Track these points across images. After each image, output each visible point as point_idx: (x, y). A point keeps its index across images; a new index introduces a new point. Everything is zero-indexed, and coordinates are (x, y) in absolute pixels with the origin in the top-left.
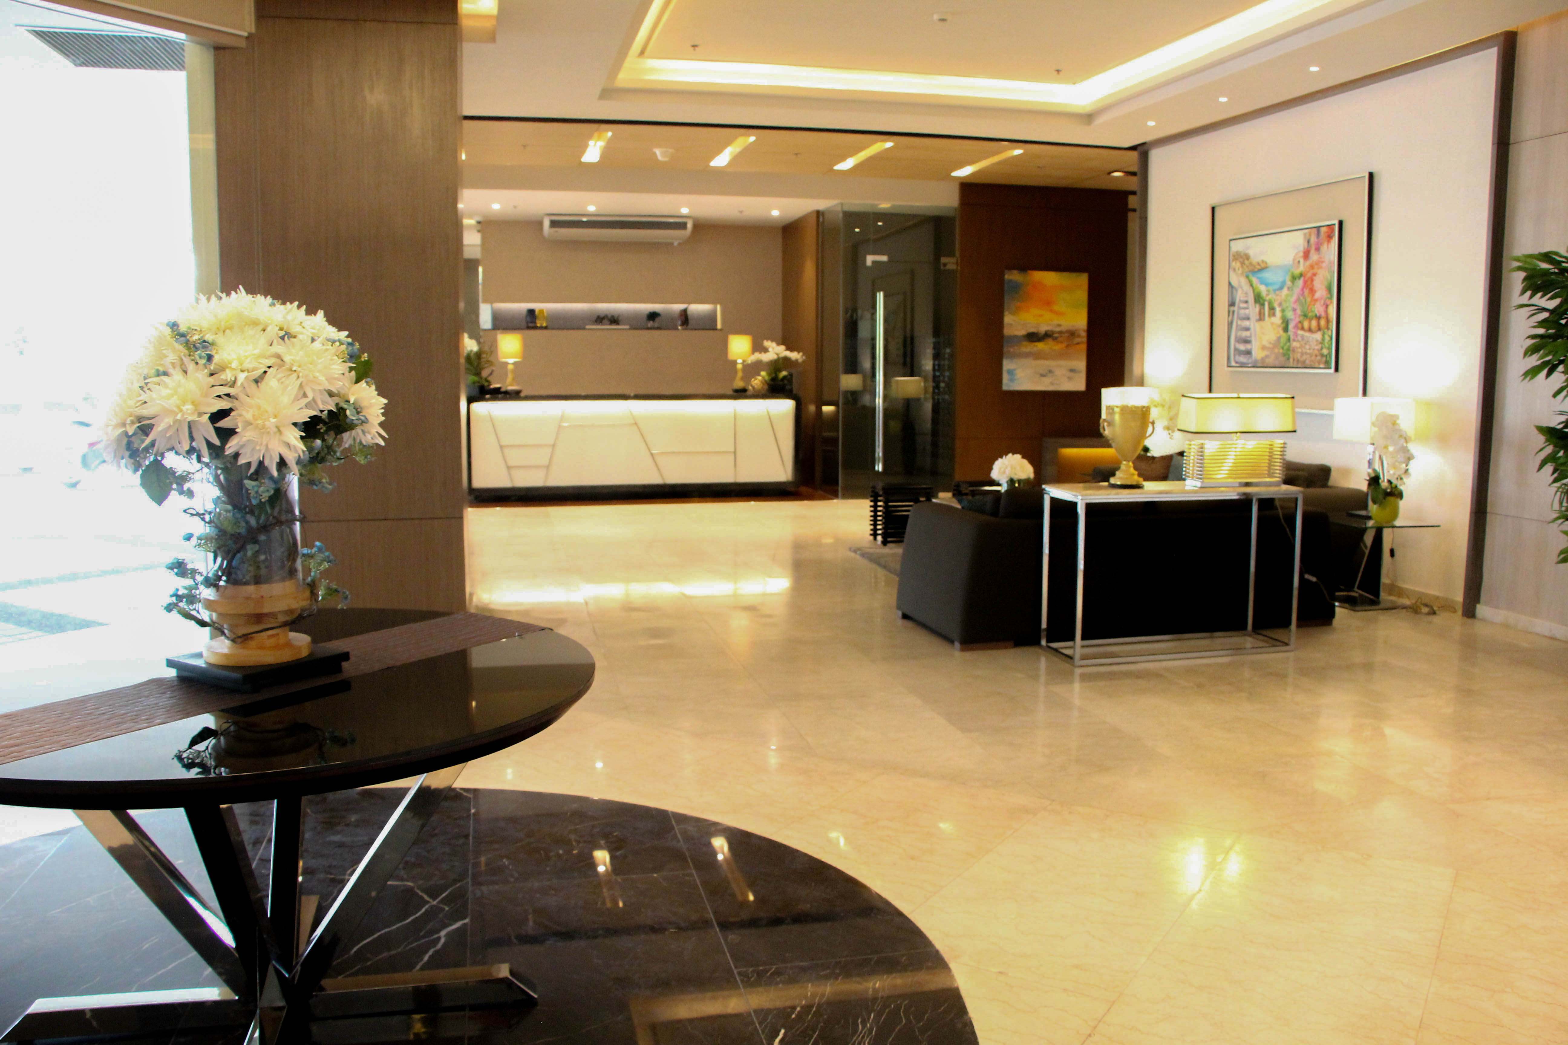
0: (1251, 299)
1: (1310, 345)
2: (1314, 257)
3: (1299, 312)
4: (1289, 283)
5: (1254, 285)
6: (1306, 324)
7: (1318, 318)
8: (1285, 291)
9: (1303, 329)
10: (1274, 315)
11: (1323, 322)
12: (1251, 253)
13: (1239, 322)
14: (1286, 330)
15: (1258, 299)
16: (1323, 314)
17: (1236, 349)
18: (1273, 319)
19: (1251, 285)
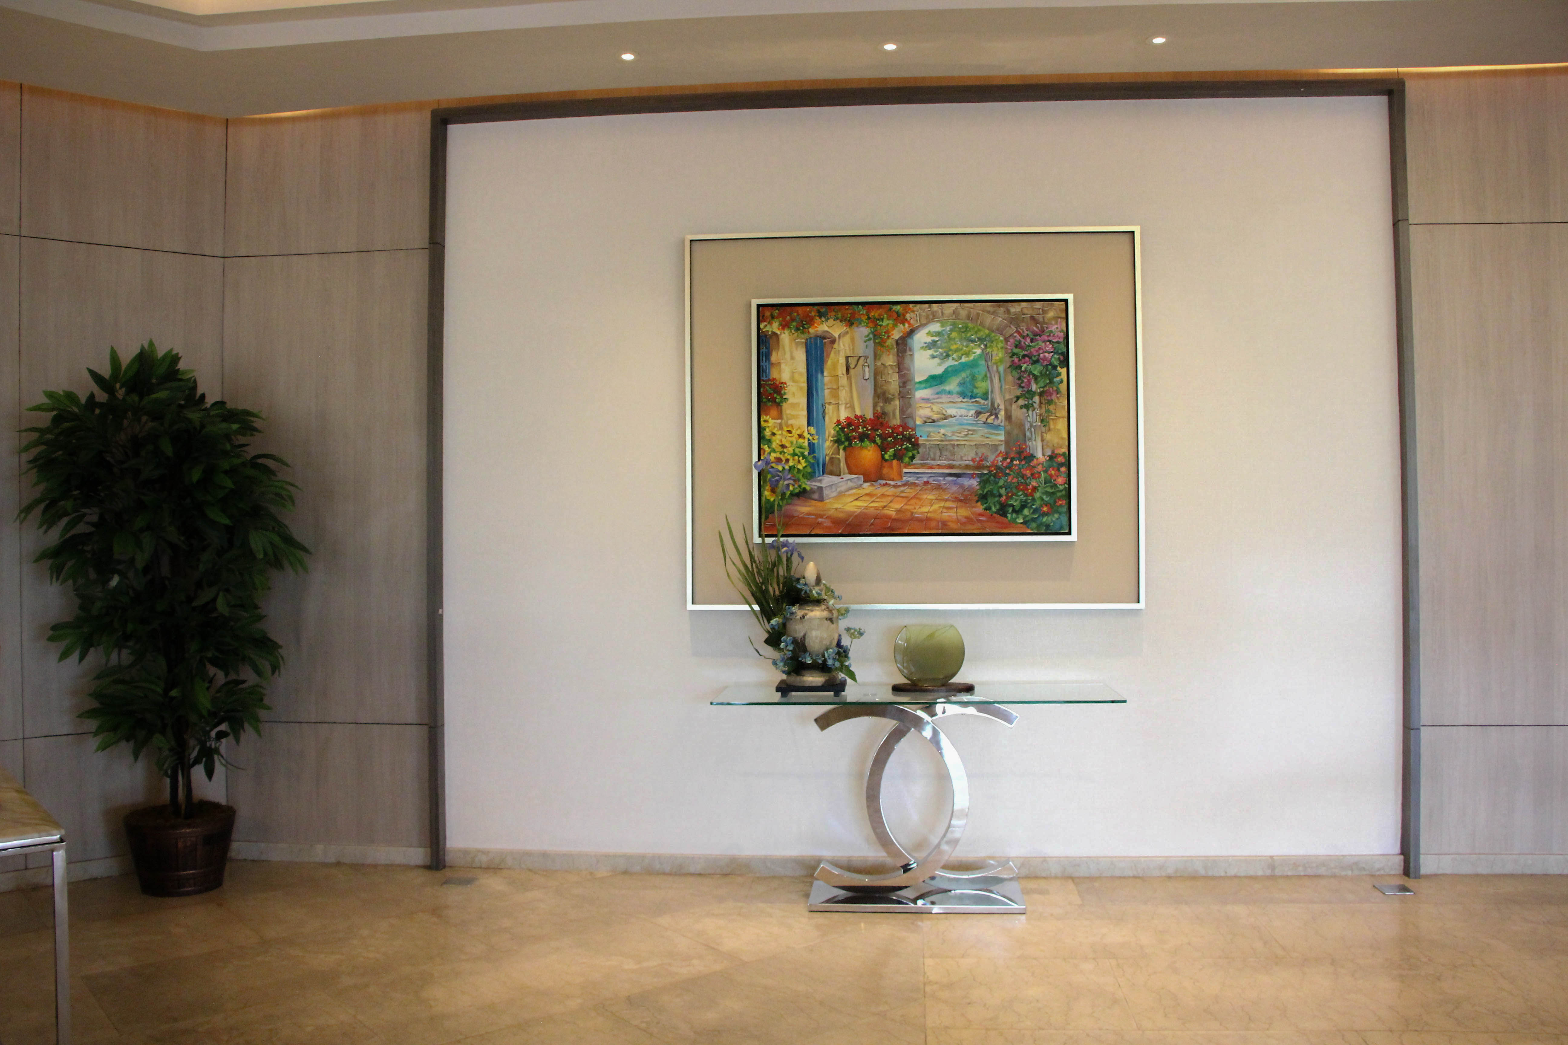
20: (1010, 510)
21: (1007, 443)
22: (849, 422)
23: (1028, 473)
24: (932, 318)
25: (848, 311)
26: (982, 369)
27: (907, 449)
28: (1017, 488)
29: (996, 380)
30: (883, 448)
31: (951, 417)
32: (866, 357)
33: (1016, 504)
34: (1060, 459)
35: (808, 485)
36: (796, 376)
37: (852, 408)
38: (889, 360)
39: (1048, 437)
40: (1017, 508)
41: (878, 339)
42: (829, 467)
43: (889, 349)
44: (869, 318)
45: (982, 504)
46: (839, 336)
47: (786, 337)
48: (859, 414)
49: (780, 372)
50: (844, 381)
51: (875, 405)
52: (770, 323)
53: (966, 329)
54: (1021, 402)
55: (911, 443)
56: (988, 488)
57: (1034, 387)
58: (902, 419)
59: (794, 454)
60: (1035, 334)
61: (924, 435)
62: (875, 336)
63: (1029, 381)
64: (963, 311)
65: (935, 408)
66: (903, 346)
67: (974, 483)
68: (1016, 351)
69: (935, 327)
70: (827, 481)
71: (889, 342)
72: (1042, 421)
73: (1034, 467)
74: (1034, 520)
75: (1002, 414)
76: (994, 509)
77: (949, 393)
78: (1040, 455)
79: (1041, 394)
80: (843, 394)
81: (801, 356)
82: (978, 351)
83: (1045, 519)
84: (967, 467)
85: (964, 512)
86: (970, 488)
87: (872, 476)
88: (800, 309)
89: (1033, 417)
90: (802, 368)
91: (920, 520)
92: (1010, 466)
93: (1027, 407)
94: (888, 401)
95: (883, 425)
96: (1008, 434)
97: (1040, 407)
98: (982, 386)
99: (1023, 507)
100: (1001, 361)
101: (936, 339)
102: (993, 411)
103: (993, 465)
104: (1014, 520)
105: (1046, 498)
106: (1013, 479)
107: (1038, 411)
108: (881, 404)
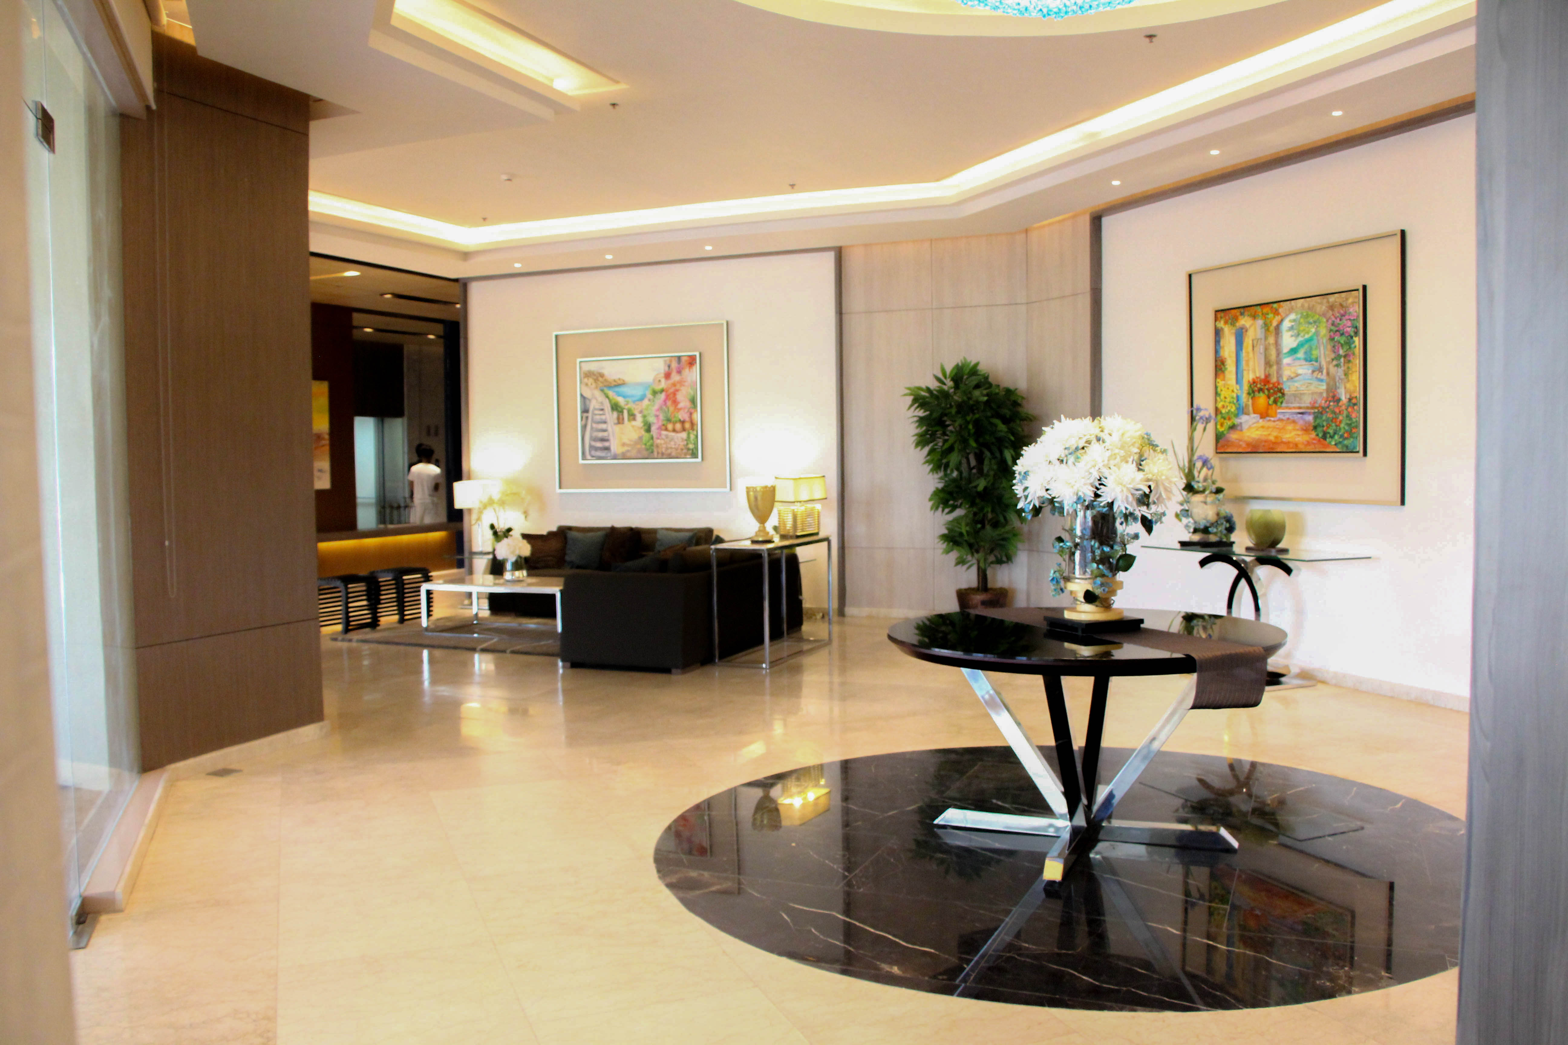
0: (607, 406)
1: (675, 442)
2: (675, 377)
3: (662, 417)
4: (650, 396)
5: (611, 397)
6: (670, 427)
7: (683, 422)
8: (646, 402)
9: (666, 429)
10: (634, 419)
11: (687, 425)
12: (606, 372)
13: (594, 425)
14: (648, 430)
15: (615, 407)
16: (687, 419)
17: (591, 447)
18: (634, 423)
19: (607, 397)
20: (1329, 436)
21: (1327, 390)
22: (1254, 381)
23: (1337, 411)
24: (1291, 310)
25: (1253, 310)
26: (1315, 342)
27: (1279, 397)
28: (1332, 421)
29: (1322, 348)
30: (1269, 397)
31: (1300, 375)
32: (1261, 339)
33: (1331, 431)
34: (1354, 401)
35: (1236, 421)
36: (1231, 354)
37: (1254, 372)
38: (1271, 340)
39: (1348, 385)
40: (1332, 434)
41: (1266, 326)
42: (1245, 410)
43: (1272, 333)
44: (1263, 314)
45: (1315, 432)
46: (1250, 327)
47: (1227, 330)
48: (1258, 375)
49: (1224, 352)
50: (1251, 355)
51: (1265, 370)
52: (1220, 322)
53: (1307, 316)
54: (1335, 363)
55: (1281, 393)
56: (1318, 421)
57: (1341, 352)
58: (1278, 378)
59: (1230, 403)
60: (1343, 315)
61: (1289, 388)
62: (1265, 324)
63: (1338, 348)
64: (1306, 303)
65: (1293, 369)
66: (1278, 330)
67: (1310, 418)
68: (1333, 328)
69: (1293, 316)
70: (1244, 418)
71: (1272, 328)
72: (1345, 375)
73: (1341, 406)
74: (1340, 442)
75: (1325, 371)
76: (1320, 436)
77: (1299, 359)
78: (1344, 398)
79: (1345, 356)
80: (1251, 363)
81: (1233, 341)
82: (1313, 330)
83: (1346, 442)
84: (1308, 408)
85: (1307, 438)
86: (1309, 421)
87: (1264, 415)
88: (1232, 311)
89: (1340, 372)
90: (1234, 349)
91: (1285, 444)
92: (1328, 407)
93: (1337, 366)
94: (1271, 366)
95: (1269, 382)
96: (1328, 384)
97: (1344, 365)
98: (1315, 353)
99: (1335, 433)
100: (1325, 335)
101: (1293, 324)
102: (1320, 370)
103: (1320, 406)
104: (1330, 442)
105: (1347, 428)
106: (1330, 416)
107: (1342, 368)
108: (1268, 369)
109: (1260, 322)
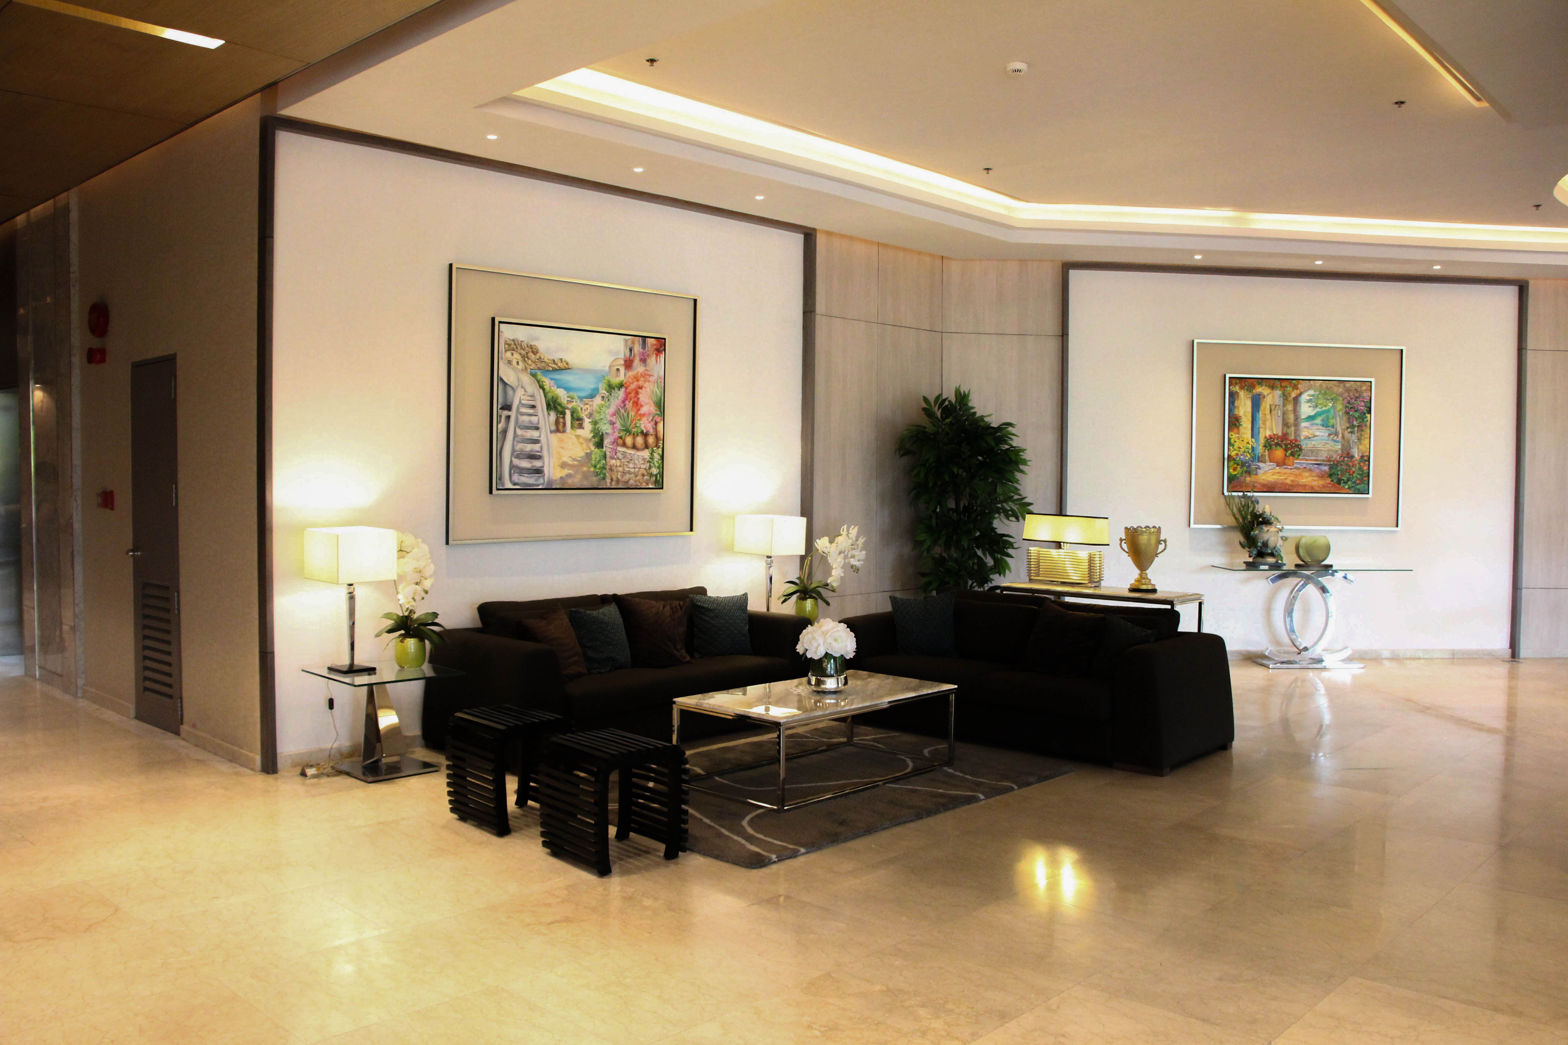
0: (541, 403)
1: (635, 464)
2: (639, 368)
3: (618, 425)
4: (603, 392)
5: (547, 387)
6: (629, 440)
7: (645, 435)
8: (598, 401)
9: (624, 445)
10: (581, 426)
11: (651, 440)
12: (541, 346)
13: (519, 432)
14: (600, 445)
15: (553, 405)
16: (651, 431)
17: (512, 466)
18: (579, 432)
19: (542, 387)
20: (1342, 482)
21: (1342, 449)
22: (1271, 437)
23: (1351, 464)
24: (1310, 388)
25: (1272, 382)
26: (1332, 413)
27: (1297, 451)
28: (1346, 471)
29: (1338, 418)
30: (1286, 450)
31: (1317, 436)
32: (1279, 406)
33: (1345, 478)
34: (1366, 458)
35: (1251, 467)
36: (1247, 414)
37: (1272, 430)
38: (1290, 407)
39: (1361, 447)
40: (1345, 481)
41: (1285, 397)
42: (1261, 459)
43: (1290, 402)
44: (1281, 386)
45: (1330, 478)
46: (1267, 395)
47: (1242, 394)
48: (1275, 433)
49: (1239, 411)
50: (1268, 417)
51: (1283, 429)
52: (1235, 387)
53: (1325, 394)
54: (1349, 430)
55: (1298, 448)
56: (1333, 471)
57: (1355, 423)
58: (1295, 437)
59: (1245, 452)
60: (1357, 397)
61: (1304, 444)
62: (1283, 395)
63: (1353, 420)
64: (1324, 384)
65: (1310, 431)
66: (1296, 400)
67: (1326, 468)
68: (1348, 405)
69: (1311, 392)
70: (1259, 465)
71: (1290, 399)
72: (1358, 439)
73: (1354, 461)
74: (1353, 487)
75: (1340, 436)
76: (1335, 481)
77: (1317, 424)
78: (1357, 456)
79: (1358, 426)
80: (1268, 423)
81: (1249, 403)
82: (1331, 405)
83: (1358, 487)
84: (1324, 461)
85: (1321, 482)
86: (1325, 471)
87: (1281, 464)
88: (1249, 380)
89: (1354, 437)
90: (1249, 409)
91: (1301, 486)
92: (1343, 461)
93: (1351, 432)
94: (1288, 427)
95: (1287, 439)
96: (1343, 445)
97: (1358, 433)
98: (1332, 422)
99: (1348, 480)
100: (1341, 410)
101: (1312, 398)
102: (1336, 434)
103: (1336, 460)
104: (1344, 487)
105: (1359, 477)
106: (1344, 467)
107: (1356, 435)
108: (1286, 429)
109: (1278, 392)
